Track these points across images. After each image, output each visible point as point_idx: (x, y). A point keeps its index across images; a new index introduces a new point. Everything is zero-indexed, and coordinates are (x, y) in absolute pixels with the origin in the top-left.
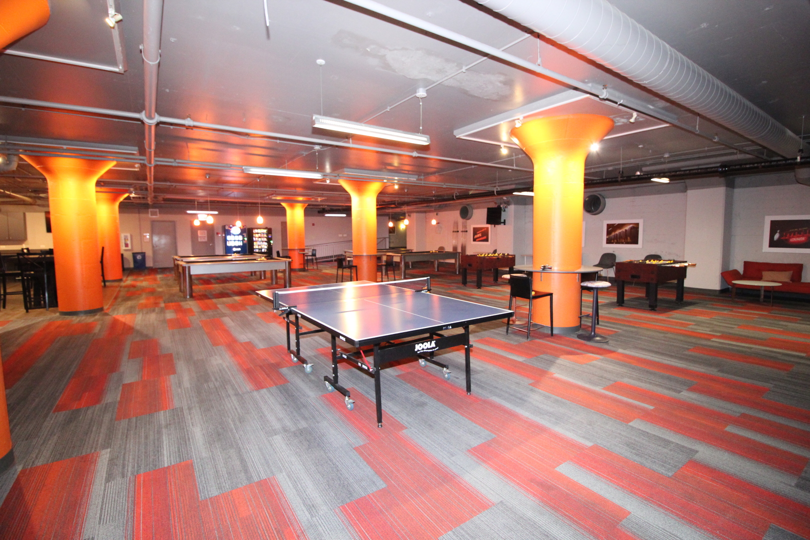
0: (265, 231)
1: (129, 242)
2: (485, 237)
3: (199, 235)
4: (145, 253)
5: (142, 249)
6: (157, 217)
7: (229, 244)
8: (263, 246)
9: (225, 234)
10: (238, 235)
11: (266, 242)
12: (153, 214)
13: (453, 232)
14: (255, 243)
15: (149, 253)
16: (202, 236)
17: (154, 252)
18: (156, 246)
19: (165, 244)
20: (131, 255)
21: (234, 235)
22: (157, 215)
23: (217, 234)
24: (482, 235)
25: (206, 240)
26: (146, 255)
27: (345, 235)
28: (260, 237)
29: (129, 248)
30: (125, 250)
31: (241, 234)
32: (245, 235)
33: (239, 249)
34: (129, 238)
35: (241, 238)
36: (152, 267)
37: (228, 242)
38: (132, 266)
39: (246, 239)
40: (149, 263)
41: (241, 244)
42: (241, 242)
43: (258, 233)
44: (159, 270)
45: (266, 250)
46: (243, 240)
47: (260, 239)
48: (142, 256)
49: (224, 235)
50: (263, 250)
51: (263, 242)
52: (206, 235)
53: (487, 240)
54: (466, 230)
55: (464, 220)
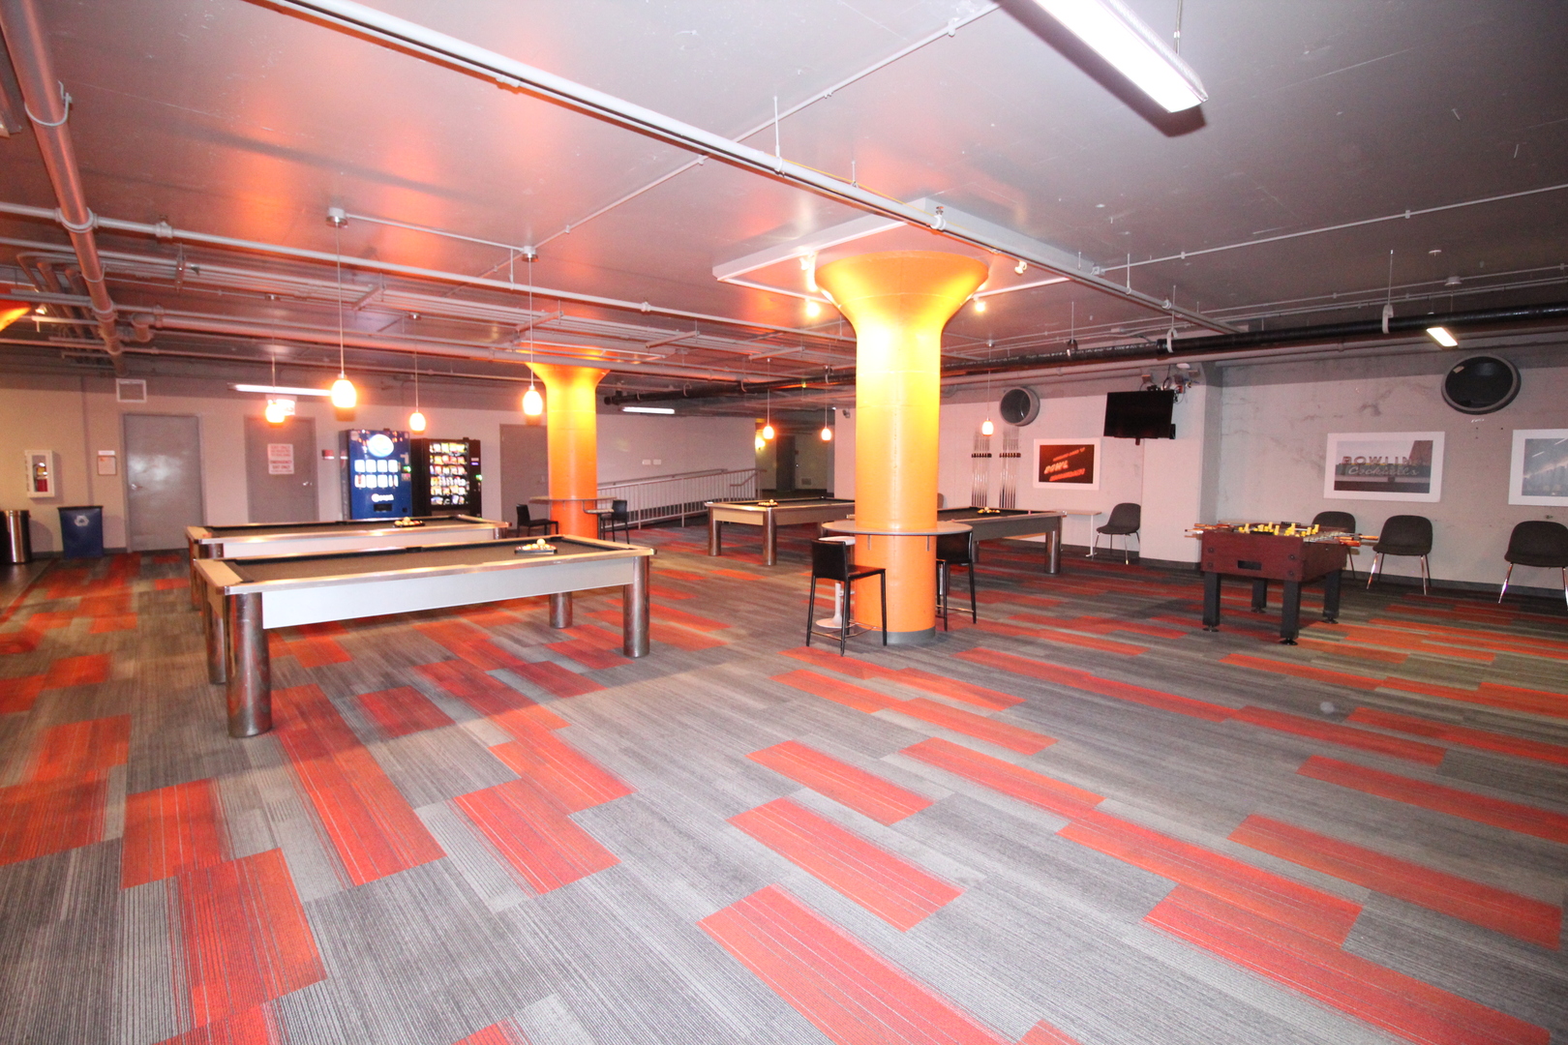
0: (461, 448)
1: (48, 475)
2: (1082, 471)
3: (271, 457)
4: (101, 507)
5: (91, 496)
6: (144, 402)
7: (361, 483)
8: (455, 490)
9: (348, 455)
10: (388, 458)
11: (462, 477)
12: (130, 392)
13: (974, 456)
14: (433, 481)
15: (114, 508)
16: (281, 460)
17: (132, 504)
18: (139, 487)
19: (166, 481)
20: (57, 513)
21: (376, 459)
22: (142, 398)
23: (324, 453)
24: (1069, 464)
25: (291, 470)
26: (106, 512)
27: (657, 462)
28: (446, 465)
29: (51, 492)
30: (37, 500)
31: (395, 455)
32: (406, 457)
33: (390, 498)
34: (49, 463)
35: (394, 466)
36: (125, 549)
37: (357, 477)
38: (58, 546)
39: (408, 469)
40: (115, 538)
41: (394, 482)
42: (396, 477)
43: (441, 454)
44: (144, 561)
45: (462, 500)
46: (401, 471)
47: (446, 471)
48: (89, 518)
49: (345, 458)
50: (455, 501)
51: (455, 476)
52: (291, 458)
53: (1088, 478)
54: (1016, 452)
55: (1012, 426)
